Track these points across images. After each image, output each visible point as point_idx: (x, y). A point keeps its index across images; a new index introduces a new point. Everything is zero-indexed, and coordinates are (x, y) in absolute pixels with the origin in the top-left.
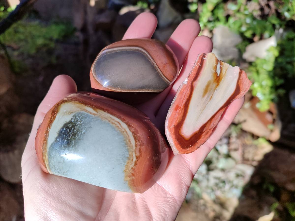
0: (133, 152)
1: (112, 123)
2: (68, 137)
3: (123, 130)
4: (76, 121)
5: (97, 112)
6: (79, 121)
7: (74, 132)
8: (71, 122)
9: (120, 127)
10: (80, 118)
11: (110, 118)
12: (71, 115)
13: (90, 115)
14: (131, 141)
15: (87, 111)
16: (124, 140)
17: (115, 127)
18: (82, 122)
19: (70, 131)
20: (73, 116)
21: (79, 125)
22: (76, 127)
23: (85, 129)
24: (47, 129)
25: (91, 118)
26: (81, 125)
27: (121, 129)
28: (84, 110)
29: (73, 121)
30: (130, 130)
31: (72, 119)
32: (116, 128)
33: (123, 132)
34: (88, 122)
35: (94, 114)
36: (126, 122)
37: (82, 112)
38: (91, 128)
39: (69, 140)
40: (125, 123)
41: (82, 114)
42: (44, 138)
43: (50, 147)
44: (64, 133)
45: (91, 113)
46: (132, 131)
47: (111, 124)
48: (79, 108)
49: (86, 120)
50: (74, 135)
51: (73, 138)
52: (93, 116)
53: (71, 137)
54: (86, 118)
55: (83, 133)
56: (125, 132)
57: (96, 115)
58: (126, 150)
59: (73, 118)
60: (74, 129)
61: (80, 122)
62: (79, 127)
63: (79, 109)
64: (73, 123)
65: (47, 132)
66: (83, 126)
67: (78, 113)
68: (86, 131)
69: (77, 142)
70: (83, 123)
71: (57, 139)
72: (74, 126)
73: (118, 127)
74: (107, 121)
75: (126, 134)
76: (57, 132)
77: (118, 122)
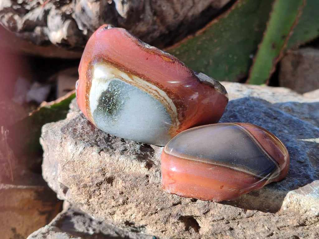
0: (175, 118)
1: (150, 92)
2: (108, 106)
3: (163, 99)
4: (113, 90)
5: (133, 80)
6: (116, 91)
7: (113, 102)
8: (108, 91)
9: (159, 96)
10: (116, 87)
11: (147, 86)
12: (107, 83)
13: (126, 83)
14: (172, 108)
15: (122, 78)
16: (165, 109)
17: (153, 96)
18: (119, 92)
19: (109, 101)
20: (109, 85)
21: (117, 96)
22: (114, 97)
23: (124, 99)
24: (87, 95)
25: (127, 87)
26: (119, 95)
27: (160, 98)
28: (119, 77)
29: (110, 90)
30: (169, 97)
31: (108, 88)
32: (155, 98)
33: (163, 100)
34: (125, 92)
35: (130, 83)
36: (164, 88)
37: (117, 79)
38: (129, 98)
39: (110, 109)
40: (163, 90)
41: (118, 82)
42: (86, 104)
43: (94, 113)
44: (104, 102)
45: (127, 81)
46: (172, 98)
47: (149, 94)
48: (114, 74)
49: (123, 89)
50: (114, 105)
51: (114, 108)
52: (129, 84)
53: (112, 107)
54: (122, 87)
55: (122, 103)
56: (164, 101)
57: (132, 84)
58: (168, 118)
59: (109, 86)
60: (113, 99)
61: (118, 91)
62: (117, 97)
63: (114, 76)
64: (111, 93)
65: (87, 98)
66: (121, 96)
67: (113, 81)
68: (125, 101)
69: (118, 112)
70: (120, 94)
71: (99, 107)
72: (112, 96)
73: (156, 96)
74: (144, 90)
75: (166, 102)
76: (97, 100)
77: (156, 91)
